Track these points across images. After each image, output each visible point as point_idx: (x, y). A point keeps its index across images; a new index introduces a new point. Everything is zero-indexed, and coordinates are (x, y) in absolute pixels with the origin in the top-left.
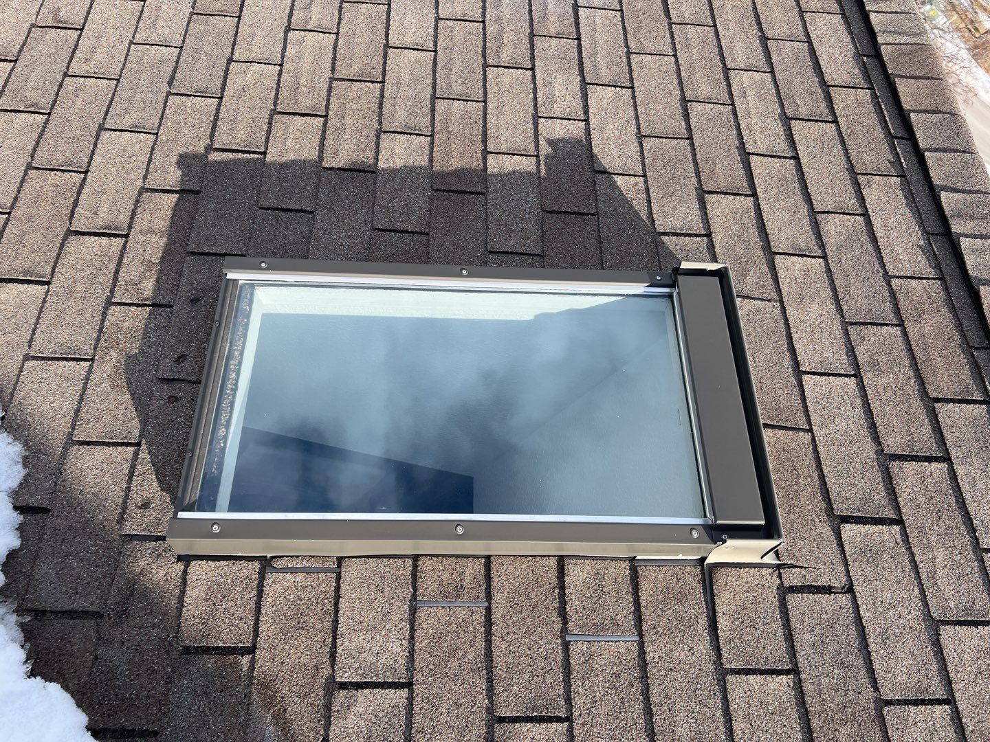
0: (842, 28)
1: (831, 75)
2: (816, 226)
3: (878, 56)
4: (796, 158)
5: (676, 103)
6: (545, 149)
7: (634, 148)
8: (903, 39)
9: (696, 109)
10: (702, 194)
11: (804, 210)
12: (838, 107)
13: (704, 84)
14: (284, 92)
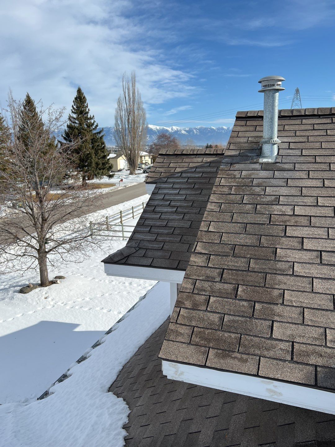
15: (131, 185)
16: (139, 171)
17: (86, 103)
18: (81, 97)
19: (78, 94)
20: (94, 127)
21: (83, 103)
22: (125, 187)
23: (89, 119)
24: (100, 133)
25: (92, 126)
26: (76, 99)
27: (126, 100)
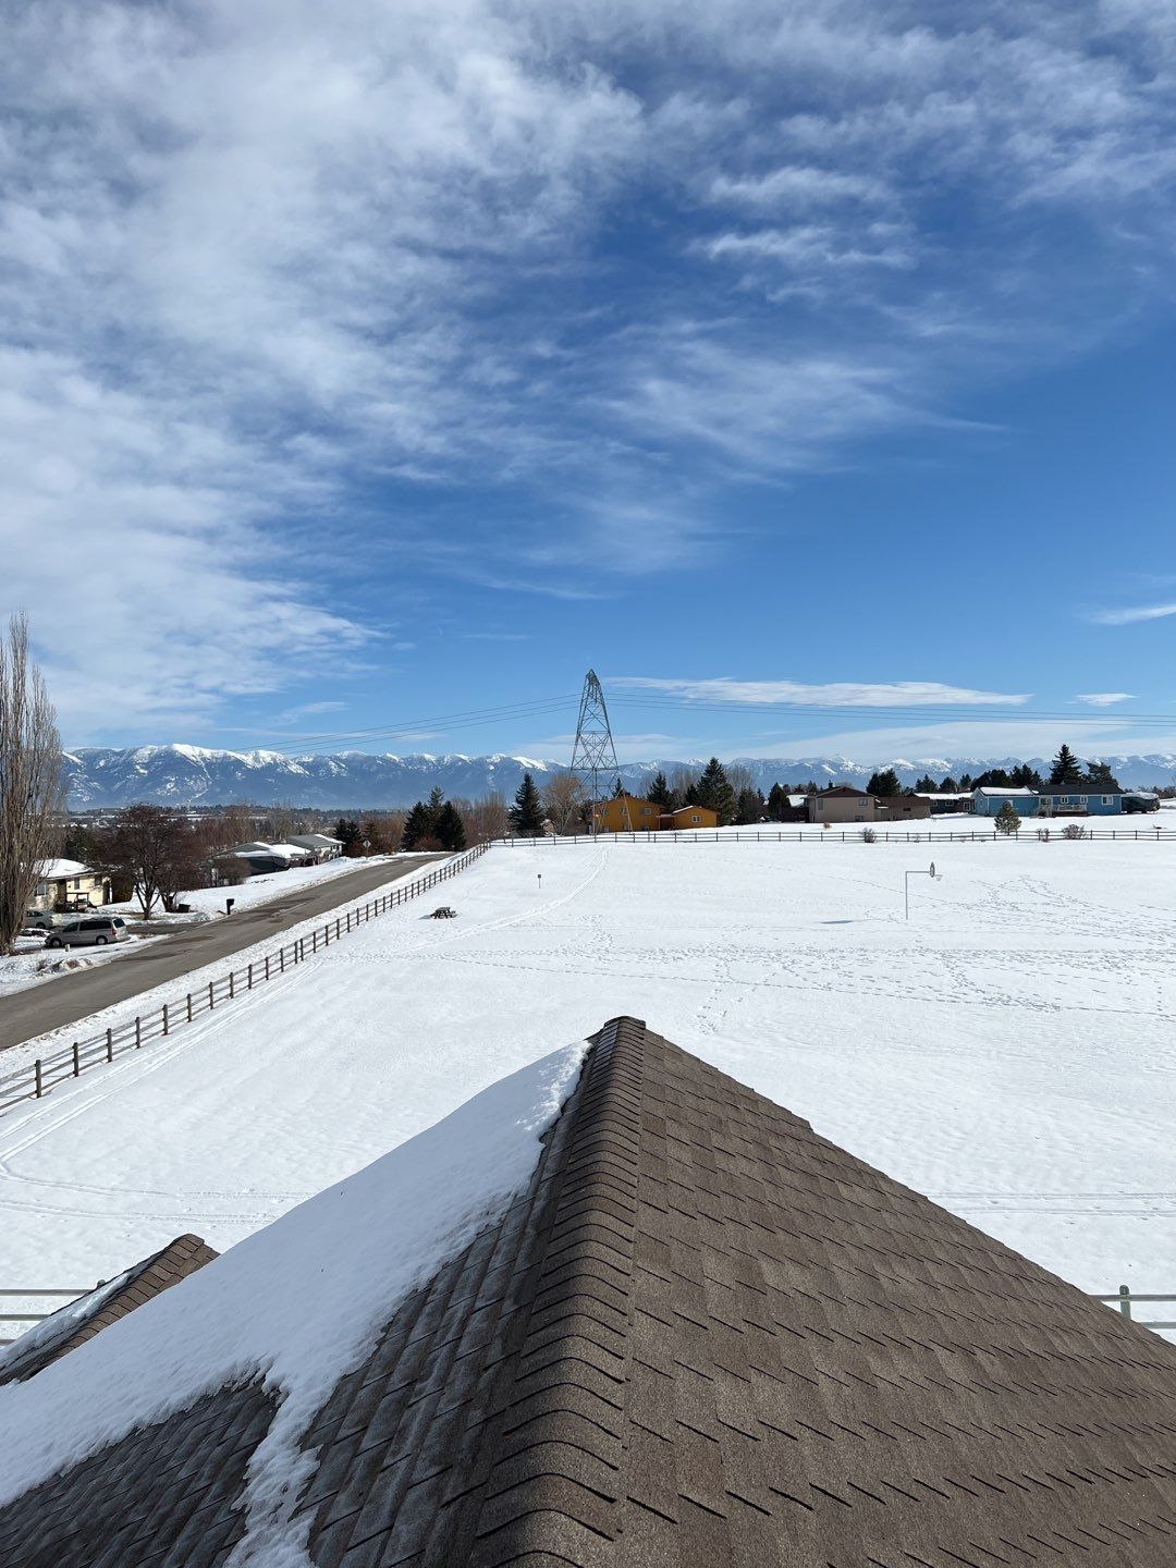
16: (32, 938)
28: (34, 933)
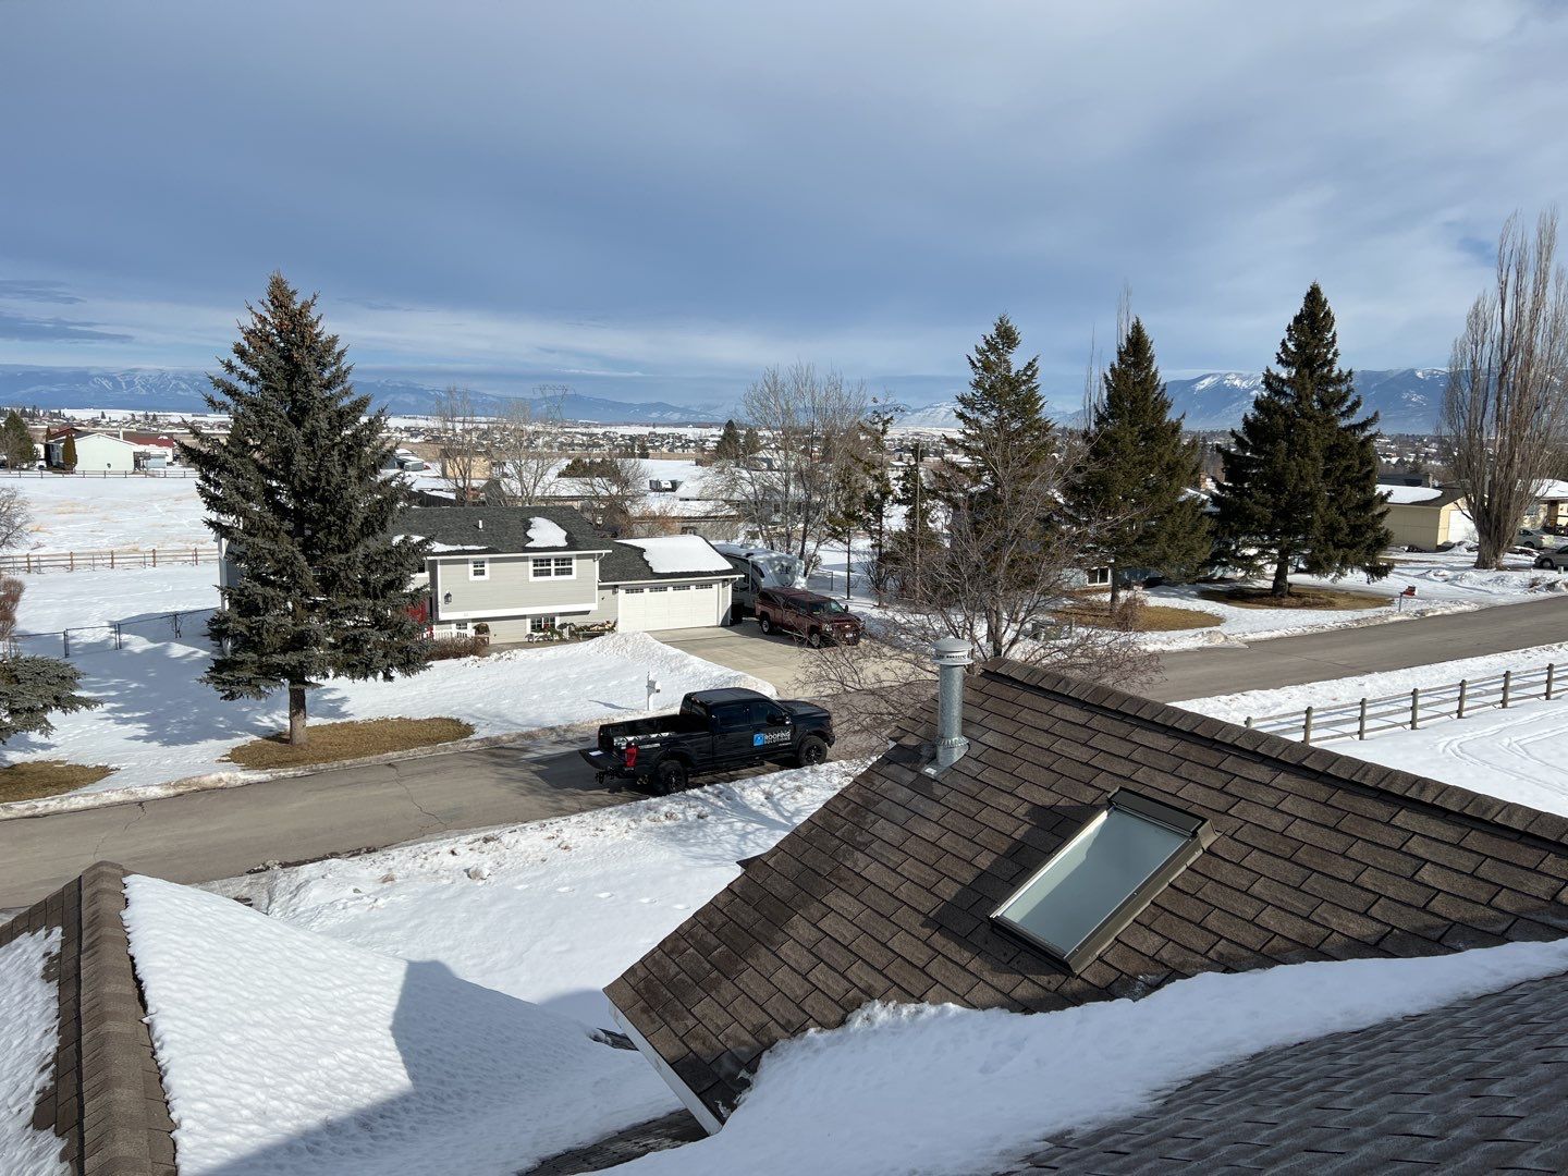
0: (1065, 706)
1: (1082, 722)
2: (1132, 761)
3: (1086, 703)
4: (1102, 751)
5: (1045, 772)
6: (1027, 819)
7: (1051, 794)
8: (1089, 692)
9: (1054, 767)
10: (1088, 784)
11: (1123, 760)
12: (1095, 727)
13: (1047, 759)
14: (923, 884)
15: (1447, 612)
16: (1520, 556)
17: (1329, 331)
18: (1317, 315)
19: (1306, 306)
20: (1344, 409)
21: (1319, 332)
22: (1422, 614)
23: (1331, 382)
24: (1363, 426)
25: (1337, 405)
26: (1298, 320)
27: (1503, 308)
28: (1522, 552)
